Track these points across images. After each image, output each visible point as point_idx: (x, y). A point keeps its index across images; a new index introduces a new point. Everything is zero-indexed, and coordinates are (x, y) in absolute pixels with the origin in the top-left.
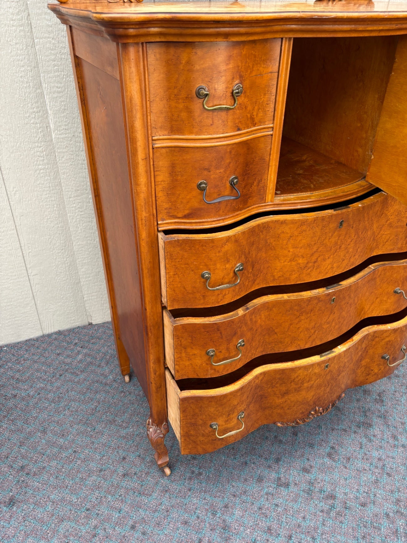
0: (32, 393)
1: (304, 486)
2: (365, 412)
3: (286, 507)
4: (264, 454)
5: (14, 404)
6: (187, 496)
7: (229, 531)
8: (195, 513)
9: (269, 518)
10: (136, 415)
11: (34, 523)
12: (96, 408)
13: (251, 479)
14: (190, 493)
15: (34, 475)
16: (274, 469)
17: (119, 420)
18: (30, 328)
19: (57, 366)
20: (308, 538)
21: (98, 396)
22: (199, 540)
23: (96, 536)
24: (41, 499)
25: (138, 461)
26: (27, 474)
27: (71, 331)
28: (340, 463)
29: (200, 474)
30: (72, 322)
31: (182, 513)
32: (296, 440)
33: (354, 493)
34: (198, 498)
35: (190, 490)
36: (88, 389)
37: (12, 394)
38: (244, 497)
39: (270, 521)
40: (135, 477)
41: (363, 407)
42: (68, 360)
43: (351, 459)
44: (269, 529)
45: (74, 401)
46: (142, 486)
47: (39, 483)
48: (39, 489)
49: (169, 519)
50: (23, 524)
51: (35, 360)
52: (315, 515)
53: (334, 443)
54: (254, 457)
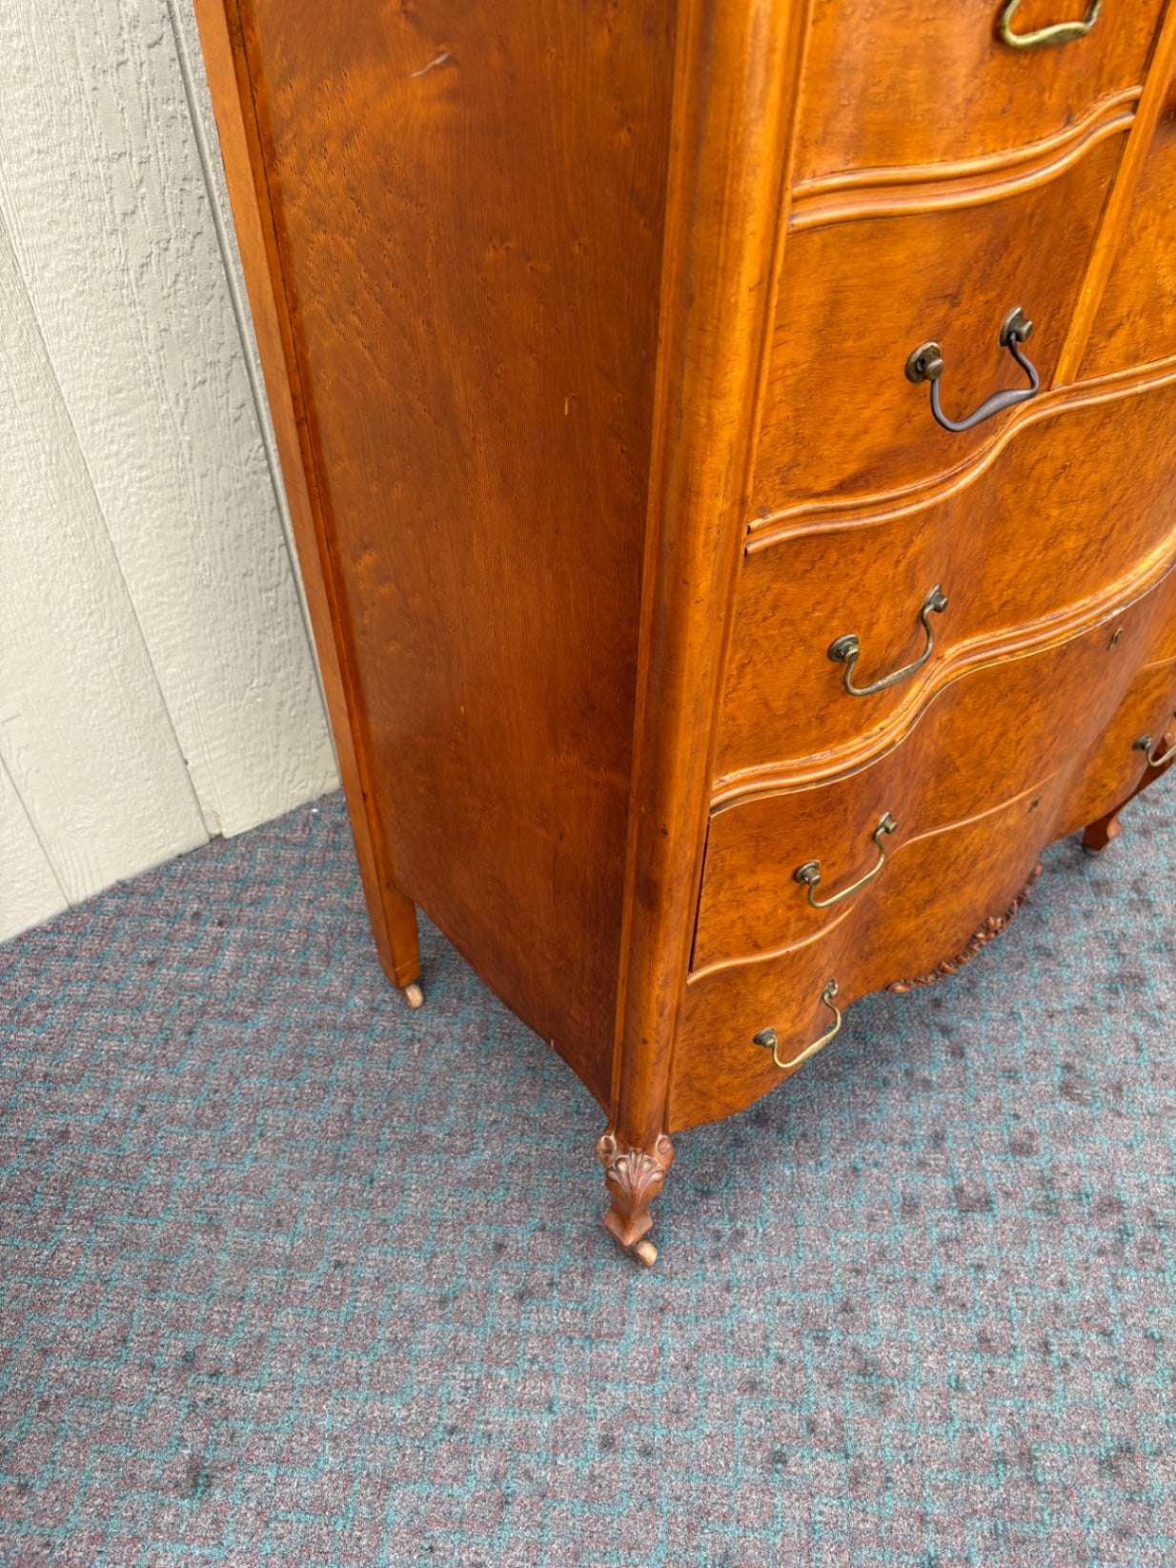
0: (117, 1114)
1: (1031, 1193)
2: (1115, 945)
3: (1005, 1266)
4: (894, 1130)
5: (72, 1163)
6: (727, 1310)
7: (879, 1377)
8: (768, 1350)
9: (973, 1308)
10: (482, 1104)
11: (299, 1521)
12: (348, 1113)
13: (886, 1212)
14: (730, 1299)
15: (237, 1372)
16: (937, 1166)
17: (436, 1133)
18: (21, 896)
19: (165, 1005)
20: (1093, 1337)
21: (340, 1072)
22: (808, 1426)
23: (507, 1502)
24: (290, 1441)
25: (544, 1245)
26: (211, 1376)
27: (161, 873)
28: (1099, 1105)
29: (740, 1234)
30: (156, 845)
31: (730, 1361)
32: (966, 1068)
33: (1162, 1179)
34: (761, 1305)
35: (728, 1289)
36: (300, 1057)
37: (49, 1131)
38: (884, 1269)
39: (977, 1316)
40: (555, 1293)
41: (1106, 933)
42: (196, 976)
43: (1125, 1088)
44: (984, 1339)
45: (268, 1106)
46: (585, 1313)
47: (266, 1393)
48: (270, 1413)
49: (701, 1389)
50: (267, 1533)
51: (82, 1000)
52: (1087, 1269)
53: (1067, 1054)
54: (870, 1147)
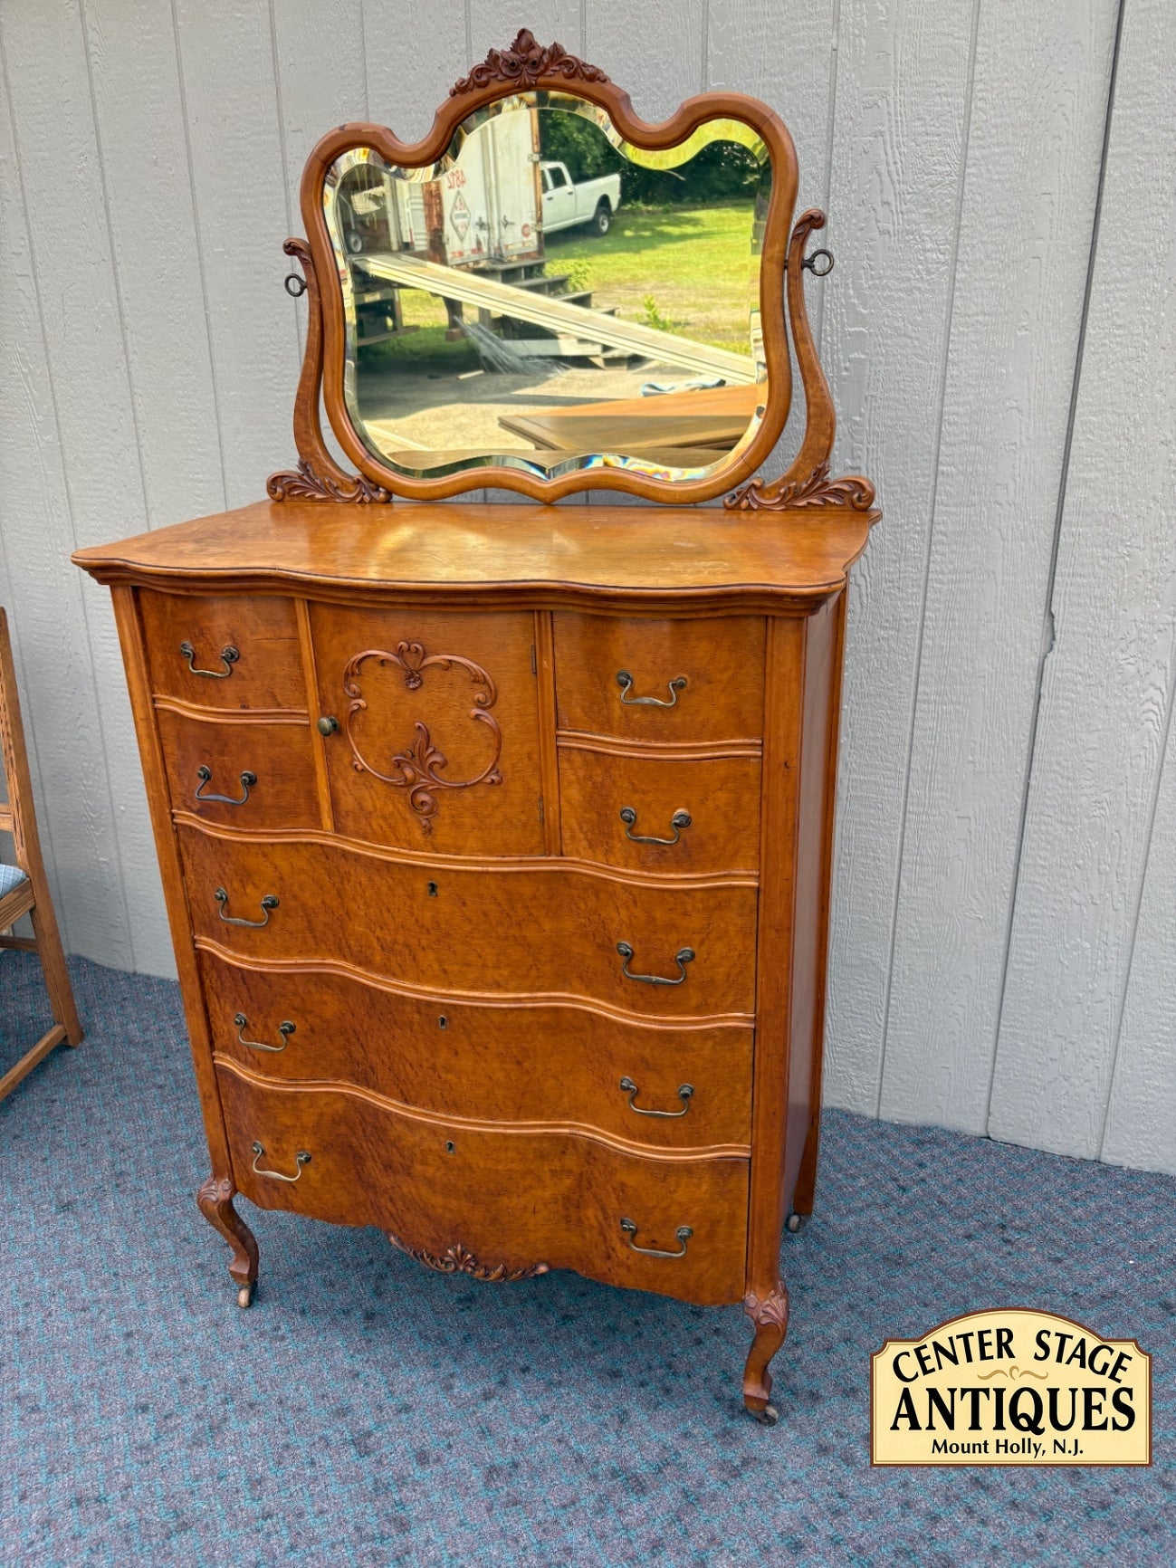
2: (667, 1463)
3: (320, 1477)
6: (229, 1353)
7: (212, 1437)
8: (209, 1379)
13: (332, 1402)
15: (121, 1192)
16: (383, 1416)
22: (169, 1415)
24: (93, 1225)
26: (116, 1185)
28: (491, 1494)
29: (282, 1339)
31: (196, 1366)
32: (476, 1405)
35: (243, 1347)
38: (289, 1415)
39: (275, 1472)
47: (114, 1206)
48: (105, 1212)
49: (174, 1361)
50: (46, 1239)
52: (340, 1524)
53: (529, 1461)
54: (378, 1376)
